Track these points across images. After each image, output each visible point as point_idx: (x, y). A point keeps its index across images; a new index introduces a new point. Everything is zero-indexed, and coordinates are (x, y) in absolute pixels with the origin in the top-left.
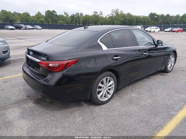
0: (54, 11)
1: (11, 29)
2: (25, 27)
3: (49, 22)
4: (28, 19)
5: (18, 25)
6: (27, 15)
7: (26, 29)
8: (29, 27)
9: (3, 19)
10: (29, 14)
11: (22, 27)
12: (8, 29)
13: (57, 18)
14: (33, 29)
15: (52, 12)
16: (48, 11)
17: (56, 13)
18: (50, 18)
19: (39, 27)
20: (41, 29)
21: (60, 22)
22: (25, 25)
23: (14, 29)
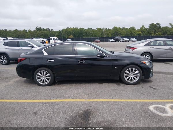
0: (158, 24)
1: (112, 42)
2: (122, 40)
3: (151, 34)
4: (133, 32)
5: (118, 38)
6: (133, 29)
7: (123, 41)
8: (125, 40)
9: (113, 33)
10: (135, 28)
11: (120, 40)
12: (109, 41)
13: (160, 30)
14: (129, 41)
15: (156, 24)
16: (152, 24)
17: (160, 25)
18: (153, 31)
19: (134, 39)
20: (136, 41)
21: (157, 34)
22: (123, 38)
23: (114, 42)
